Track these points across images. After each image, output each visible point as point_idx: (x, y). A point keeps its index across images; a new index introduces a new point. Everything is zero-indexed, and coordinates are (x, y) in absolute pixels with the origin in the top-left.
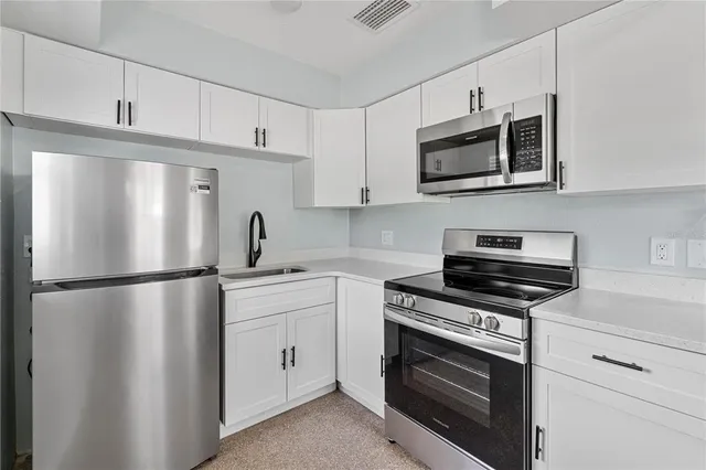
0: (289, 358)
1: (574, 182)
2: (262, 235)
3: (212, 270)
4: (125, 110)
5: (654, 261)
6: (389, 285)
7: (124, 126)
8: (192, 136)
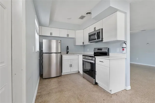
0: (71, 66)
1: (104, 40)
2: (68, 49)
3: (61, 53)
4: (51, 34)
5: (117, 51)
6: (83, 55)
7: (51, 36)
8: (59, 36)
